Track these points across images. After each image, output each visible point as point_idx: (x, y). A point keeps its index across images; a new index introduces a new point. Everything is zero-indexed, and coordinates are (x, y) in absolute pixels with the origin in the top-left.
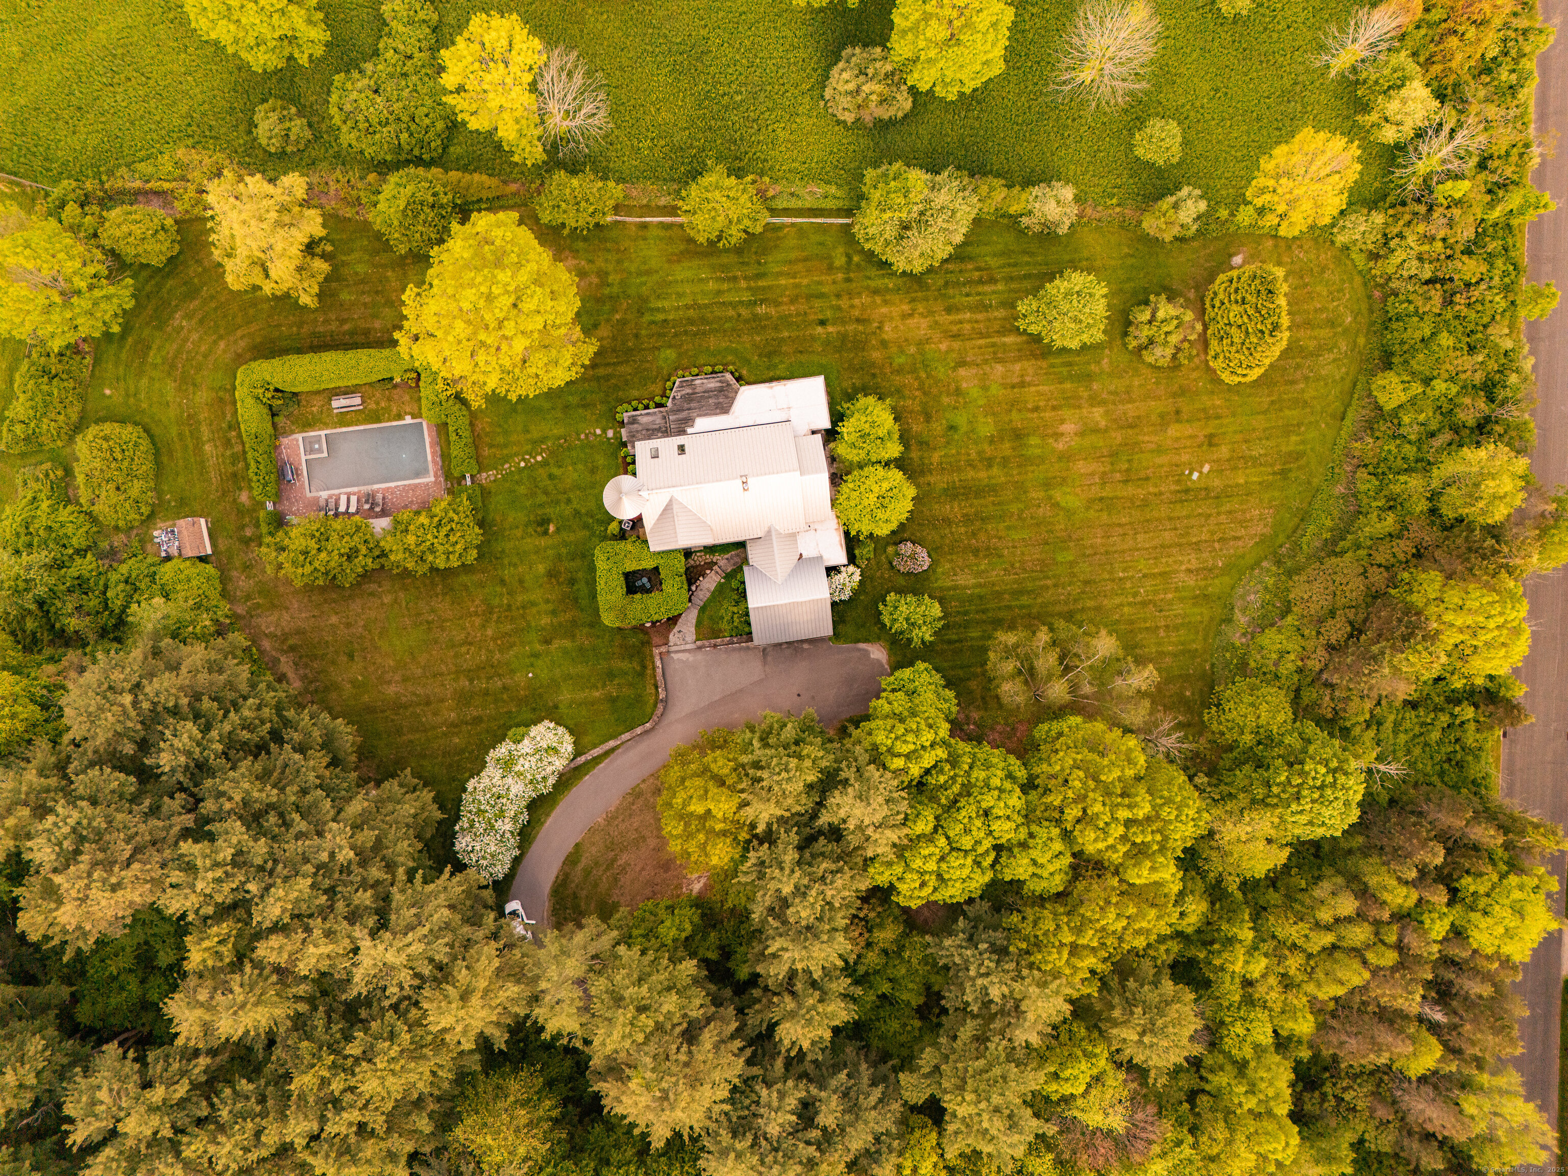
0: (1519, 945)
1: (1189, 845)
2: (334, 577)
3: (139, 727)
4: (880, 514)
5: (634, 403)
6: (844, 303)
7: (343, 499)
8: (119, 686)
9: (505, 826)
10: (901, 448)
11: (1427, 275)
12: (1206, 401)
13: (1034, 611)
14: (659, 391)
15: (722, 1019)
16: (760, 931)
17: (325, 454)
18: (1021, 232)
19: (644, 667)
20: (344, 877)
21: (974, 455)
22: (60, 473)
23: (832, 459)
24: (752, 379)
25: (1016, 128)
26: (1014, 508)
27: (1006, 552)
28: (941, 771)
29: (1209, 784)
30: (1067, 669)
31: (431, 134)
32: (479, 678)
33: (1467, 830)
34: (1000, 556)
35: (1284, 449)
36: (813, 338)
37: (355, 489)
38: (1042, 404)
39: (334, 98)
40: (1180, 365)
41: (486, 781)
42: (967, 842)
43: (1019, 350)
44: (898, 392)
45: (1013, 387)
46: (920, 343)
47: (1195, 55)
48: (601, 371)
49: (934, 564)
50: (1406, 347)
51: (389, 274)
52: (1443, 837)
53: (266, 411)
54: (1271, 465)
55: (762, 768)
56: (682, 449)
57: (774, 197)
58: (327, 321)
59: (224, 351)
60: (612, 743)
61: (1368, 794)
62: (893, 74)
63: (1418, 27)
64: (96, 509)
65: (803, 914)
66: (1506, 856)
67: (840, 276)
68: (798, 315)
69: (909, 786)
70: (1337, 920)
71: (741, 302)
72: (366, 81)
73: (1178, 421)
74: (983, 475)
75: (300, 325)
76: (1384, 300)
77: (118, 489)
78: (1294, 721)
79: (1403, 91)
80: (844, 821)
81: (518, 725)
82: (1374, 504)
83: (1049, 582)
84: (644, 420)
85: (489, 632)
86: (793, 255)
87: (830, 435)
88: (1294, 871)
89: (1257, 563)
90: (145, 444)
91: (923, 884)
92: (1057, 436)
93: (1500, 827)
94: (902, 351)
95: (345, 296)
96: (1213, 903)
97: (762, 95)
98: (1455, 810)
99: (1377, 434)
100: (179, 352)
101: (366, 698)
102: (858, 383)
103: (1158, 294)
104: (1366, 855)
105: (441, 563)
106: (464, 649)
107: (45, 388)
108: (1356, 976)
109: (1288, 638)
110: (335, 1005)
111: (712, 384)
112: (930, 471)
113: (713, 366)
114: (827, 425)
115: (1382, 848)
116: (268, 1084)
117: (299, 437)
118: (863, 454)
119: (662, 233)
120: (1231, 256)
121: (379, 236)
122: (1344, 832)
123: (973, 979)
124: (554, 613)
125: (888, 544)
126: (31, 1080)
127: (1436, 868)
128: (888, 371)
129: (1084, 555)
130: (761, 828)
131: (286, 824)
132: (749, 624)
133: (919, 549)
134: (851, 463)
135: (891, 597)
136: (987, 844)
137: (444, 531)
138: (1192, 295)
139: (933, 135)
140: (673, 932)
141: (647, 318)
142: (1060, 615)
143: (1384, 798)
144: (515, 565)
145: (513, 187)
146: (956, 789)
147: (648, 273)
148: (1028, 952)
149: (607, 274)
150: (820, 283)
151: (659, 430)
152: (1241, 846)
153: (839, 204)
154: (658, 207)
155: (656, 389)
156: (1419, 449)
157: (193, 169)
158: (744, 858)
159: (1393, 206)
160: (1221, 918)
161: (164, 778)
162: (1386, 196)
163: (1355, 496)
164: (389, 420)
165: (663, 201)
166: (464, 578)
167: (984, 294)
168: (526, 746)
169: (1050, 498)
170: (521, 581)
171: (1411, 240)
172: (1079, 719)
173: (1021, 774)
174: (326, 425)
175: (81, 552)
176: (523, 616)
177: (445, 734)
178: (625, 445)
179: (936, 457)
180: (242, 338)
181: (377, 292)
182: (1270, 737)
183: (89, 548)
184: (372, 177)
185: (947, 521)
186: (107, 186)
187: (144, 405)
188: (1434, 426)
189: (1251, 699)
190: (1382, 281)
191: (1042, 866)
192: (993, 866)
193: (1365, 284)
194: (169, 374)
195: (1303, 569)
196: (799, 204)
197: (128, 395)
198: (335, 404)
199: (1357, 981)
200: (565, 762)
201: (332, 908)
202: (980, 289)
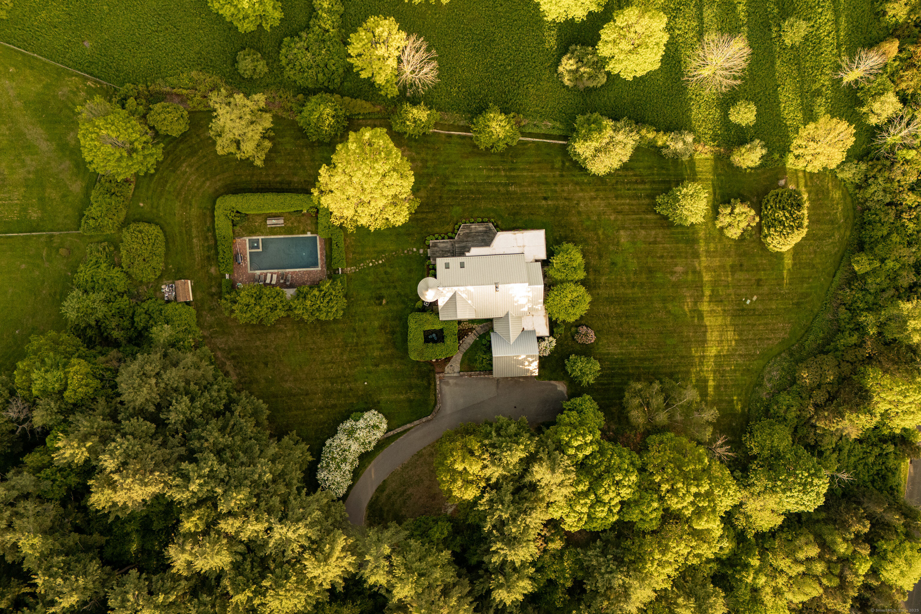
0: (908, 580)
1: (728, 510)
2: (261, 320)
3: (158, 397)
4: (571, 310)
5: (436, 236)
6: (558, 188)
7: (269, 276)
8: (148, 373)
9: (347, 467)
10: (585, 274)
11: (888, 200)
12: (758, 260)
13: (651, 370)
14: (450, 230)
15: (462, 585)
16: (486, 538)
17: (260, 250)
18: (662, 156)
19: (430, 384)
20: (265, 489)
21: (624, 280)
22: (112, 248)
23: (545, 276)
24: (504, 227)
25: (664, 98)
26: (645, 312)
27: (638, 336)
28: (595, 458)
29: (742, 477)
30: (668, 406)
31: (336, 75)
32: (336, 382)
33: (884, 514)
34: (634, 338)
35: (800, 291)
36: (540, 207)
37: (276, 271)
38: (665, 254)
39: (283, 51)
40: (745, 239)
41: (337, 442)
42: (606, 498)
43: (655, 223)
44: (585, 241)
45: (650, 243)
46: (599, 215)
47: (767, 66)
48: (419, 216)
49: (598, 339)
50: (873, 240)
51: (304, 151)
52: (870, 517)
53: (230, 223)
54: (792, 299)
55: (496, 448)
56: (462, 265)
57: (524, 126)
58: (267, 175)
59: (209, 187)
60: (408, 426)
61: (830, 490)
62: (597, 62)
63: (894, 60)
64: (131, 271)
65: (514, 530)
66: (904, 530)
67: (558, 173)
68: (532, 193)
69: (576, 464)
70: (808, 559)
71: (501, 183)
72: (302, 43)
73: (741, 270)
74: (629, 291)
75: (252, 175)
76: (863, 211)
77: (144, 260)
78: (793, 445)
79: (882, 98)
80: (539, 481)
81: (356, 411)
82: (848, 326)
83: (661, 355)
84: (441, 245)
85: (345, 357)
86: (532, 159)
87: (545, 263)
88: (786, 529)
89: (779, 354)
90: (161, 237)
91: (580, 519)
92: (673, 273)
93: (903, 514)
94: (589, 218)
95: (278, 162)
96: (738, 544)
97: (522, 67)
98: (879, 503)
99: (853, 287)
100: (183, 185)
101: (273, 389)
102: (563, 234)
103: (736, 198)
104: (826, 524)
105: (323, 317)
106: (329, 366)
107: (108, 200)
108: (815, 591)
109: (793, 398)
110: (255, 558)
111: (481, 228)
112: (599, 287)
113: (482, 218)
114: (543, 256)
115: (836, 521)
116: (216, 598)
117: (247, 239)
118: (563, 276)
119: (460, 141)
120: (778, 179)
121: (301, 129)
122: (815, 510)
123: (602, 574)
124: (382, 349)
125: (572, 326)
126: (90, 586)
127: (865, 534)
128: (580, 228)
129: (682, 342)
130: (494, 480)
131: (235, 457)
132: (492, 365)
133: (590, 331)
134: (556, 280)
135: (573, 357)
136: (617, 500)
137: (327, 299)
138: (755, 200)
139: (616, 98)
140: (437, 535)
141: (447, 187)
142: (666, 374)
143: (839, 492)
144: (362, 321)
145: (378, 109)
146: (603, 468)
147: (449, 163)
148: (634, 562)
149: (427, 161)
150: (546, 176)
151: (449, 251)
152: (757, 512)
153: (560, 133)
154: (458, 126)
155: (450, 228)
156: (875, 298)
157: (200, 84)
158: (482, 497)
159: (872, 160)
160: (742, 552)
161: (170, 426)
162: (868, 153)
163: (837, 320)
164: (298, 234)
165: (462, 123)
166: (333, 326)
167: (638, 190)
168: (361, 423)
169: (666, 308)
170: (365, 330)
171: (880, 180)
172: (673, 435)
173: (638, 463)
174: (262, 234)
175: (121, 294)
176: (364, 350)
177: (315, 413)
178: (429, 258)
179: (603, 279)
180: (219, 180)
181: (297, 161)
182: (778, 453)
183: (125, 292)
184: (300, 96)
185: (607, 316)
186: (150, 88)
187: (161, 214)
188: (884, 286)
189: (769, 431)
190: (862, 201)
191: (646, 515)
192: (618, 512)
193: (852, 202)
194: (177, 198)
195: (805, 360)
196: (538, 131)
197: (152, 207)
198: (269, 222)
199: (815, 594)
200: (382, 434)
201: (257, 505)
202: (636, 186)
